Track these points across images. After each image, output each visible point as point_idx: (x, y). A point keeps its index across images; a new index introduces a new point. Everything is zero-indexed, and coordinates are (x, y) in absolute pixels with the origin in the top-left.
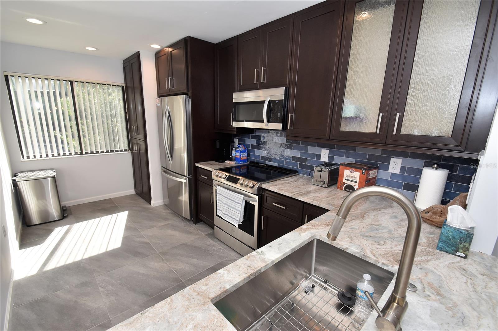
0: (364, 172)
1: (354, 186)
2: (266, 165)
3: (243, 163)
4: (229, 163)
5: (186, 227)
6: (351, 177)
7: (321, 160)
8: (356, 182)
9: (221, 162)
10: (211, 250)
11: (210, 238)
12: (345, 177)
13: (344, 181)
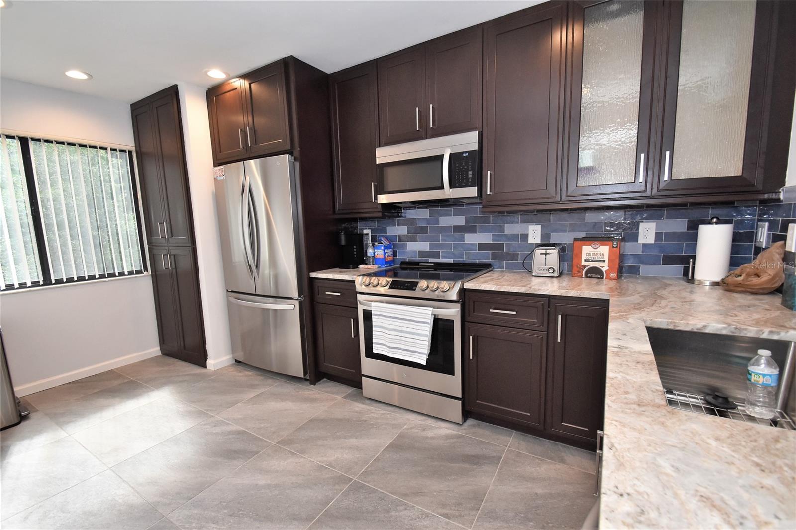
0: (615, 244)
1: (601, 268)
2: (433, 264)
3: (389, 266)
4: (366, 267)
5: (300, 393)
6: (595, 254)
7: (529, 242)
8: (604, 261)
9: (351, 268)
10: (370, 419)
11: (356, 401)
12: (584, 257)
13: (583, 263)
